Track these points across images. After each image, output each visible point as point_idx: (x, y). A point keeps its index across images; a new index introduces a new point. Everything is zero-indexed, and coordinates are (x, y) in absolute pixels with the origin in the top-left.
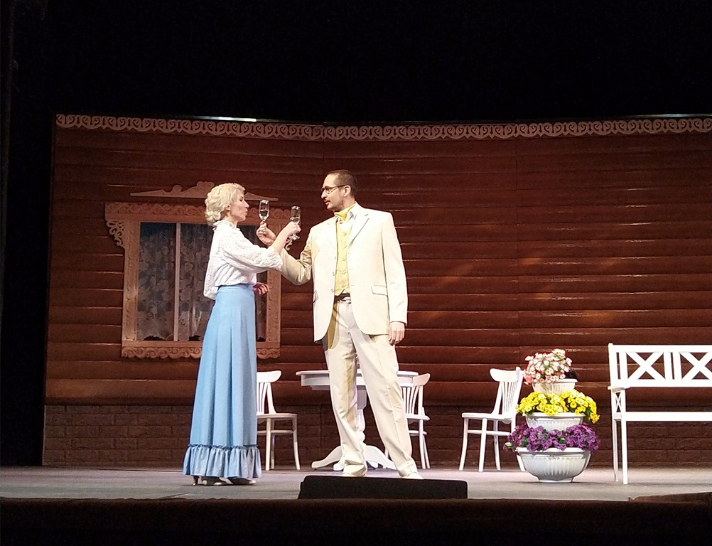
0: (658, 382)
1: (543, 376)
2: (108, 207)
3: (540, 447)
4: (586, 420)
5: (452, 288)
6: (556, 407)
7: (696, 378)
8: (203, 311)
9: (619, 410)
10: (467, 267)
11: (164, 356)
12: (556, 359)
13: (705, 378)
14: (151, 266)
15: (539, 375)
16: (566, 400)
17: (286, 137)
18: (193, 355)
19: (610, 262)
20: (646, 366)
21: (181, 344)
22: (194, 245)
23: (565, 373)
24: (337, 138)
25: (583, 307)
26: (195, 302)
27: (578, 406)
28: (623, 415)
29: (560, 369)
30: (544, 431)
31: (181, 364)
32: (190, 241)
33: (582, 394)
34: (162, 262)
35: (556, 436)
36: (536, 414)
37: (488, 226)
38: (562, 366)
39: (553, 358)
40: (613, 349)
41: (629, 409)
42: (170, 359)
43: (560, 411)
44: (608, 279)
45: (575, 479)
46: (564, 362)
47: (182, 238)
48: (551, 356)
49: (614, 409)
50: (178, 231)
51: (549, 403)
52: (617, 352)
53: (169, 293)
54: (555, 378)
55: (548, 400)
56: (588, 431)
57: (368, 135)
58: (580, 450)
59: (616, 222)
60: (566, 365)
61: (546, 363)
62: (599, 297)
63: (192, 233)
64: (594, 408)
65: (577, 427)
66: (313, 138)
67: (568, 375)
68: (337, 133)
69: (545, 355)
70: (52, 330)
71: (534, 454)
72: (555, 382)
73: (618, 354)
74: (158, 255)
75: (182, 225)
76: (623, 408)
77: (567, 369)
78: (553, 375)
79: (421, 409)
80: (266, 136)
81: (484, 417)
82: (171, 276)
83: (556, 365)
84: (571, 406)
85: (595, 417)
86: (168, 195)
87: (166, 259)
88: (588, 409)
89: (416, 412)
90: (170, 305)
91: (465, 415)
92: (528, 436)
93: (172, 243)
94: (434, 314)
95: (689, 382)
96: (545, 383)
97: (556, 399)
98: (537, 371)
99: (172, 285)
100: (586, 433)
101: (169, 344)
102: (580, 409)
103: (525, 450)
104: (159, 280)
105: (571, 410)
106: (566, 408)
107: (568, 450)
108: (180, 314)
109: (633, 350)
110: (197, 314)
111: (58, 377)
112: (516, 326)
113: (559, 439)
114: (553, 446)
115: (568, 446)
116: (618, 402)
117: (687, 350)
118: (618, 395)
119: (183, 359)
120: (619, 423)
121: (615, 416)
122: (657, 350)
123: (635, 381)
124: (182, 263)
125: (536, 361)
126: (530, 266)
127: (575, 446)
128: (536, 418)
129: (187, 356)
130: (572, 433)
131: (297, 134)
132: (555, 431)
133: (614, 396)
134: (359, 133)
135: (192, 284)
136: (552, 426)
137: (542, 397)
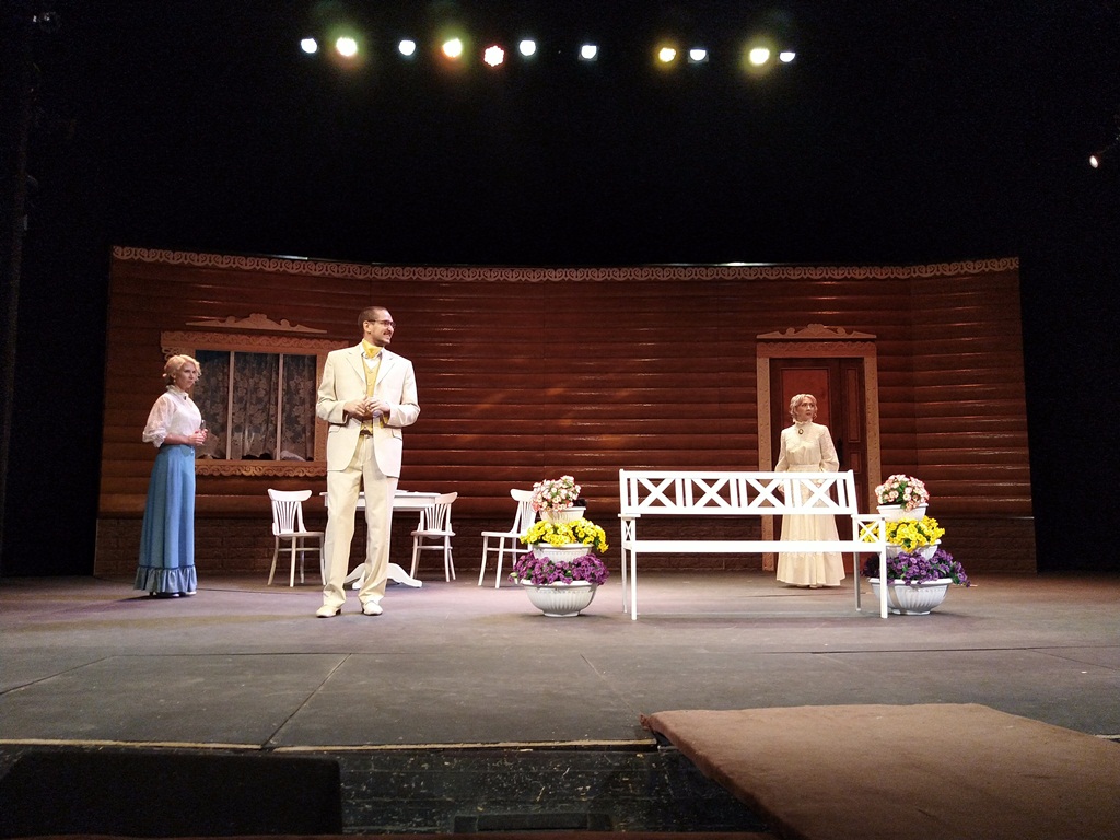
0: (670, 509)
1: (550, 505)
2: (163, 335)
3: (545, 581)
4: (594, 550)
5: (486, 414)
6: (563, 537)
7: (708, 505)
8: (255, 432)
9: (628, 539)
10: (499, 396)
11: (216, 474)
12: (565, 486)
13: (717, 505)
14: (205, 391)
15: (546, 503)
16: (574, 529)
17: (335, 275)
18: (244, 473)
19: (624, 393)
20: (657, 492)
21: (232, 463)
22: (247, 371)
23: (574, 501)
24: (384, 278)
25: (600, 432)
26: (247, 425)
27: (586, 536)
28: (633, 545)
29: (568, 497)
30: (550, 563)
31: (233, 481)
32: (244, 369)
33: (590, 523)
34: (218, 388)
35: (562, 569)
36: (542, 545)
37: (519, 360)
38: (570, 494)
39: (561, 485)
40: (624, 475)
41: (639, 538)
42: (221, 477)
43: (566, 542)
44: (621, 407)
45: (581, 612)
46: (573, 489)
47: (235, 365)
48: (559, 483)
49: (624, 537)
50: (232, 359)
51: (555, 532)
52: (629, 478)
53: (223, 416)
54: (563, 507)
55: (555, 529)
56: (596, 562)
57: (411, 275)
58: (588, 583)
59: (630, 357)
60: (574, 492)
61: (554, 490)
62: (615, 423)
63: (245, 360)
64: (603, 538)
65: (585, 558)
66: (361, 277)
67: (576, 503)
68: (383, 273)
69: (553, 481)
70: (106, 448)
71: (539, 587)
72: (563, 511)
73: (629, 480)
74: (213, 380)
75: (236, 353)
76: (633, 536)
77: (575, 497)
78: (560, 503)
79: (449, 526)
80: (318, 273)
81: (503, 535)
82: (225, 400)
83: (564, 492)
84: (580, 536)
85: (603, 547)
86: (221, 325)
87: (221, 385)
88: (597, 538)
89: (444, 529)
90: (224, 428)
91: (484, 533)
92: (533, 568)
93: (226, 370)
94: (469, 437)
95: (700, 509)
96: (552, 512)
97: (563, 529)
98: (544, 499)
99: (226, 408)
100: (594, 565)
101: (221, 462)
102: (588, 539)
103: (528, 582)
104: (213, 403)
105: (580, 540)
106: (574, 538)
107: (575, 583)
108: (232, 435)
109: (644, 476)
110: (250, 435)
111: (111, 493)
112: (541, 448)
113: (565, 572)
114: (558, 579)
115: (575, 579)
116: (628, 531)
117: (698, 476)
118: (628, 523)
119: (234, 476)
120: (628, 552)
121: (625, 545)
122: (669, 476)
123: (646, 508)
124: (236, 388)
125: (543, 488)
126: (555, 396)
127: (582, 579)
128: (542, 549)
129: (238, 473)
130: (579, 565)
131: (346, 273)
132: (562, 562)
133: (623, 524)
134: (404, 274)
135: (245, 409)
136: (558, 557)
137: (548, 527)
